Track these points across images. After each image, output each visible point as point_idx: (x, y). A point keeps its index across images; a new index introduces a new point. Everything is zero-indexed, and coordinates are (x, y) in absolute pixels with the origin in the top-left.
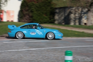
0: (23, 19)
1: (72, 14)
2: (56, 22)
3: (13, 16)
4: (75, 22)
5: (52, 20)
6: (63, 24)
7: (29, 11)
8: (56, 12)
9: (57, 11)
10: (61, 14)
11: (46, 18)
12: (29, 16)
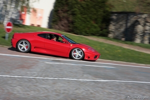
0: (57, 25)
1: (139, 24)
2: (110, 35)
3: (41, 18)
4: (143, 38)
5: (105, 30)
6: (123, 39)
7: (69, 13)
8: (112, 20)
9: (114, 17)
10: (121, 23)
11: (95, 27)
12: (68, 20)
